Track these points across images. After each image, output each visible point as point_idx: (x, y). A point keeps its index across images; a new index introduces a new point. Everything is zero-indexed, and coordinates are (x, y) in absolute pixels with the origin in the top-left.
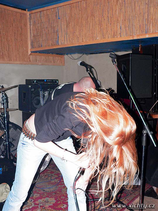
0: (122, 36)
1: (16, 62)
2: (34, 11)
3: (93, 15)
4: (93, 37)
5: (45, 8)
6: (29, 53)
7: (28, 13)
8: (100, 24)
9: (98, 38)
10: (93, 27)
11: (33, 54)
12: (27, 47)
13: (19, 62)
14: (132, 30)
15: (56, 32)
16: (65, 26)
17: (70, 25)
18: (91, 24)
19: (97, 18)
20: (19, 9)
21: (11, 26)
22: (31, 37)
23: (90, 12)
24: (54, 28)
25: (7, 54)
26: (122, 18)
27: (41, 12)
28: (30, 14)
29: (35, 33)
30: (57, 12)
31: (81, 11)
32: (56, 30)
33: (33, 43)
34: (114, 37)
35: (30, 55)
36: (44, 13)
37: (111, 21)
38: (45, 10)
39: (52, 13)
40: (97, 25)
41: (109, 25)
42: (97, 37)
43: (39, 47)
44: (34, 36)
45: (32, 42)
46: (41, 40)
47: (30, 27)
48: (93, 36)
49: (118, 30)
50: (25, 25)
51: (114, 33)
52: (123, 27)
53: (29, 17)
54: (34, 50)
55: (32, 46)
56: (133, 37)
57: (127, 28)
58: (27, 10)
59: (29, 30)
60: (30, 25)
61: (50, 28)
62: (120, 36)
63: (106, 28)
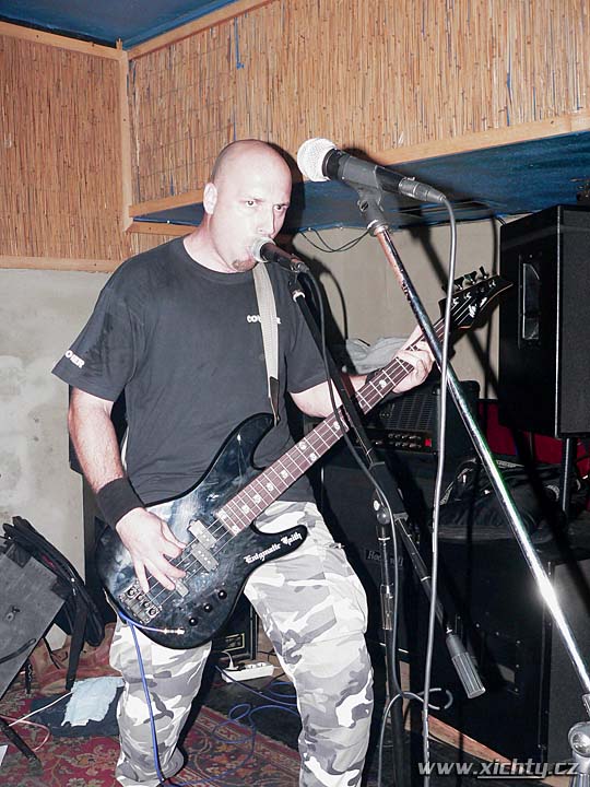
0: (513, 123)
1: (66, 262)
2: (144, 48)
3: (379, 35)
4: (378, 138)
5: (187, 29)
6: (128, 222)
7: (121, 56)
8: (412, 73)
9: (401, 141)
10: (378, 91)
11: (144, 227)
12: (116, 200)
13: (76, 263)
14: (563, 88)
15: (229, 127)
16: (265, 97)
17: (282, 88)
18: (372, 74)
19: (399, 45)
20: (86, 39)
21: (44, 106)
22: (133, 154)
23: (367, 21)
24: (219, 109)
25: (20, 228)
26: (513, 32)
27: (173, 48)
28: (130, 61)
29: (150, 137)
30: (232, 38)
31: (327, 24)
32: (227, 115)
33: (141, 181)
34: (475, 127)
35: (130, 231)
36: (181, 51)
37: (462, 52)
38: (185, 38)
39: (212, 45)
40: (398, 79)
41: (453, 70)
42: (398, 136)
43: (164, 194)
44: (146, 151)
45: (138, 179)
46: (170, 164)
47: (131, 114)
48: (380, 129)
49: (495, 92)
50: (112, 105)
51: (476, 109)
52: (517, 77)
53: (127, 72)
54: (144, 209)
55: (139, 196)
56: (569, 117)
57: (540, 80)
58: (119, 44)
59: (125, 126)
60: (130, 105)
61: (205, 110)
62: (503, 124)
63: (440, 89)
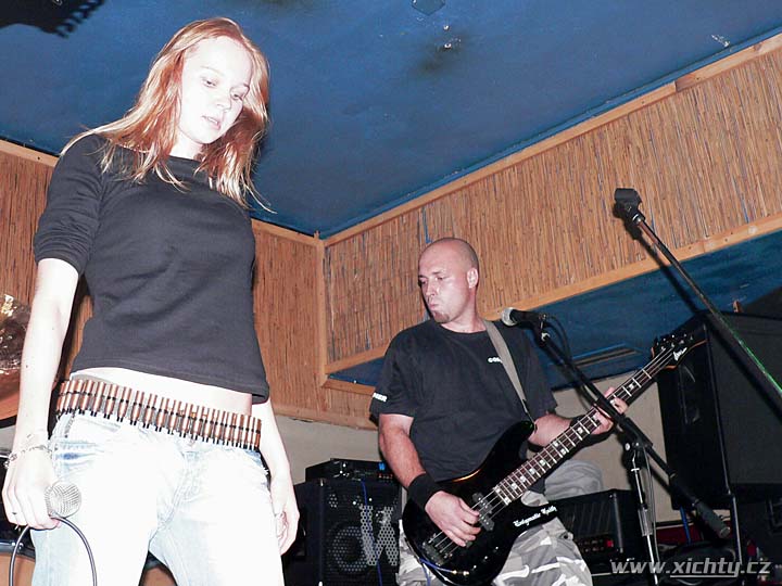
2: (338, 237)
4: (553, 279)
5: (380, 218)
6: (323, 378)
7: (319, 245)
8: (577, 229)
9: (572, 279)
10: (550, 244)
11: (337, 383)
12: (314, 359)
14: (693, 225)
19: (564, 212)
20: (290, 229)
21: (261, 280)
22: (328, 321)
23: (536, 198)
24: (410, 277)
26: (651, 193)
27: (366, 234)
28: (326, 248)
29: (345, 307)
30: (421, 223)
31: (503, 203)
33: (336, 343)
34: (630, 260)
35: (325, 386)
36: (374, 236)
38: (379, 225)
39: (403, 229)
40: (566, 235)
41: (610, 224)
42: (570, 276)
43: (358, 351)
44: (341, 317)
45: (333, 342)
46: (365, 325)
47: (327, 288)
48: (554, 271)
50: (310, 283)
51: (630, 249)
52: (659, 220)
53: (323, 256)
54: (339, 366)
55: (333, 355)
56: (702, 243)
57: (676, 222)
58: (315, 235)
59: (322, 300)
60: (326, 282)
61: (398, 279)
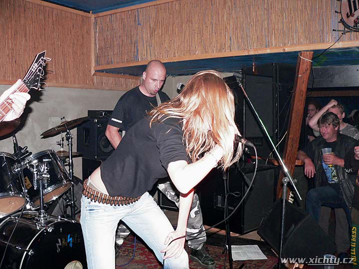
0: (232, 50)
1: (75, 86)
2: (101, 14)
3: (189, 21)
4: (189, 51)
5: (119, 10)
6: (93, 72)
7: (92, 17)
8: (201, 33)
9: (197, 53)
10: (189, 37)
11: (98, 73)
12: (89, 64)
13: (79, 86)
14: (246, 42)
15: (135, 44)
16: (149, 35)
17: (156, 33)
18: (187, 33)
19: (196, 25)
20: (81, 10)
21: (69, 33)
22: (95, 49)
23: (185, 16)
24: (131, 37)
25: (62, 74)
26: (232, 26)
27: (113, 15)
28: (95, 18)
29: (103, 45)
30: (136, 15)
31: (172, 15)
32: (134, 39)
33: (99, 58)
34: (220, 51)
35: (94, 75)
36: (116, 17)
37: (216, 29)
38: (118, 13)
39: (128, 17)
40: (196, 35)
41: (214, 34)
42: (196, 51)
43: (108, 63)
44: (101, 48)
45: (97, 58)
46: (111, 53)
47: (95, 35)
48: (190, 49)
49: (227, 41)
50: (88, 33)
51: (221, 46)
52: (233, 38)
53: (94, 21)
54: (100, 68)
55: (98, 63)
56: (248, 51)
57: (240, 40)
58: (91, 12)
59: (93, 40)
60: (95, 33)
61: (126, 37)
62: (229, 51)
63: (210, 39)
